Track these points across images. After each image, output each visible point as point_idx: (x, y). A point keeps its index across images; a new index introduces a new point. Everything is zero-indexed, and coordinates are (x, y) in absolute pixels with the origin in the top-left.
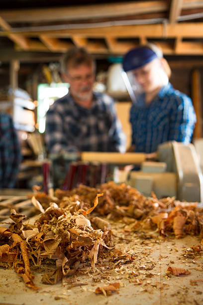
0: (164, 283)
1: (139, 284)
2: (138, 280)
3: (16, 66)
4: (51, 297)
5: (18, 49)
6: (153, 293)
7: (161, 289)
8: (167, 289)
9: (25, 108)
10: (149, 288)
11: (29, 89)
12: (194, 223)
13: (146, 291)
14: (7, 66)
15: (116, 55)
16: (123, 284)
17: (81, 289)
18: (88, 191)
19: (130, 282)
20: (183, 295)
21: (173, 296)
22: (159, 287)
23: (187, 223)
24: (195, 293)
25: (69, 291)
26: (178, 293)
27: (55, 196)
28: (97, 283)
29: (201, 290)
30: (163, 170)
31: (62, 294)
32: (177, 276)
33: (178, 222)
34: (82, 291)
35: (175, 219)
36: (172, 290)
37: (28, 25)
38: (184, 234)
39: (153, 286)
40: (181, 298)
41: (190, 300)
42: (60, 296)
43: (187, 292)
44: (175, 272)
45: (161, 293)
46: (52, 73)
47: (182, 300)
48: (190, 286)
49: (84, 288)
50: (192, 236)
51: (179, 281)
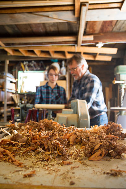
0: (59, 169)
1: (47, 170)
2: (47, 168)
3: (7, 62)
4: (3, 178)
5: (9, 55)
6: (52, 174)
7: (56, 172)
8: (59, 172)
9: (11, 82)
10: (51, 172)
11: (14, 73)
12: (79, 139)
13: (49, 173)
14: (3, 62)
15: (54, 59)
16: (39, 170)
17: (19, 173)
18: (34, 123)
19: (43, 169)
20: (66, 175)
21: (61, 175)
22: (55, 171)
23: (77, 139)
24: (72, 173)
25: (13, 174)
26: (64, 173)
27: (18, 126)
28: (27, 170)
29: (74, 172)
30: (72, 113)
31: (8, 176)
32: (66, 165)
33: (72, 138)
34: (19, 174)
35: (71, 136)
36: (61, 172)
37: (13, 44)
38: (75, 144)
39: (53, 171)
40: (64, 176)
41: (68, 177)
42: (7, 177)
43: (68, 173)
44: (65, 163)
45: (56, 174)
46: (24, 66)
47: (65, 177)
48: (70, 170)
49: (20, 173)
50: (78, 145)
51: (66, 167)
